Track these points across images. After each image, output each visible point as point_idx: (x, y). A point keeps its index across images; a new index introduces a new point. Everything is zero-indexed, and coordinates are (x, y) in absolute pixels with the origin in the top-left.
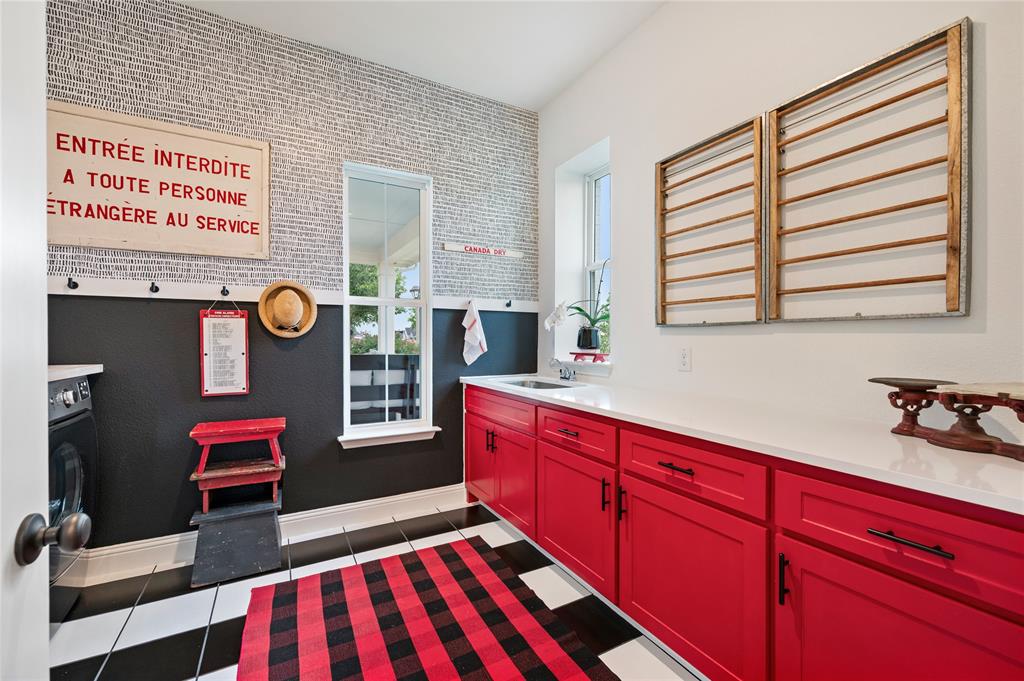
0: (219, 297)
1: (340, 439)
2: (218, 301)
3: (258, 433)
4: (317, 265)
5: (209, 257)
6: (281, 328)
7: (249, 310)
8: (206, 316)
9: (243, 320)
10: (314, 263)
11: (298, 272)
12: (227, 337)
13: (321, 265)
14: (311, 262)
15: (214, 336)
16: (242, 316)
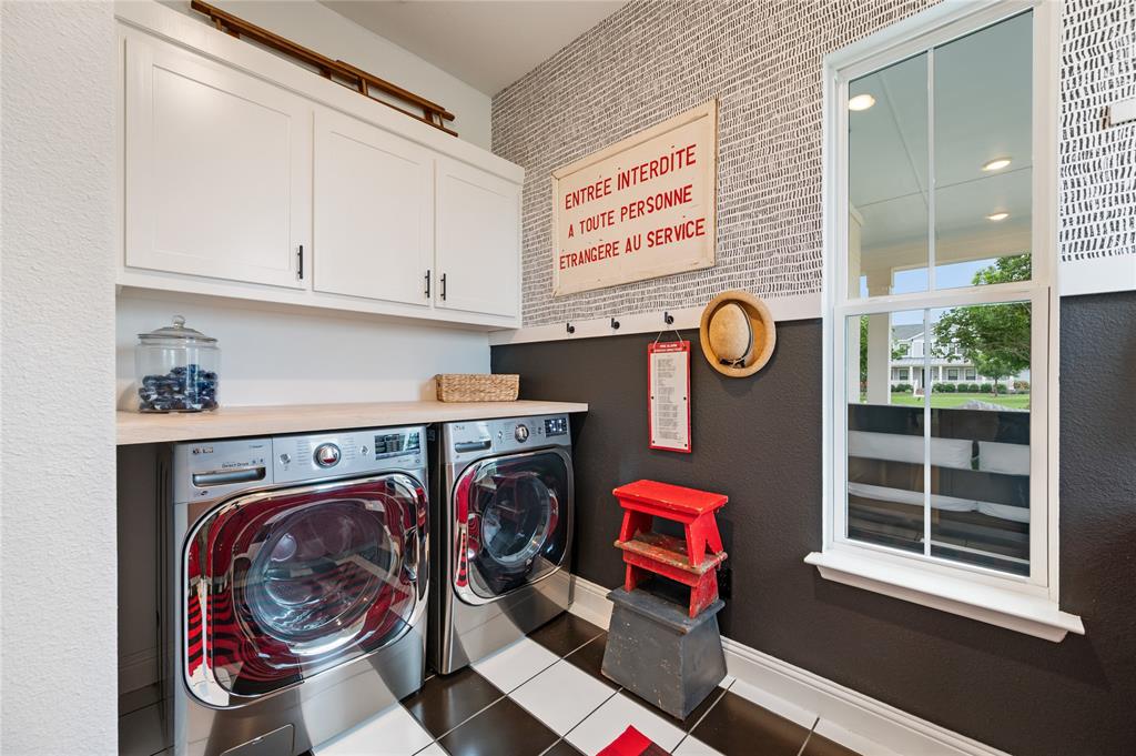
0: (664, 327)
1: (811, 558)
2: (664, 333)
3: (670, 511)
4: (779, 256)
5: (656, 279)
6: (725, 362)
7: (690, 339)
8: (652, 351)
9: (685, 353)
10: (776, 255)
11: (753, 274)
12: (671, 376)
13: (785, 255)
14: (771, 254)
15: (660, 376)
16: (684, 349)
